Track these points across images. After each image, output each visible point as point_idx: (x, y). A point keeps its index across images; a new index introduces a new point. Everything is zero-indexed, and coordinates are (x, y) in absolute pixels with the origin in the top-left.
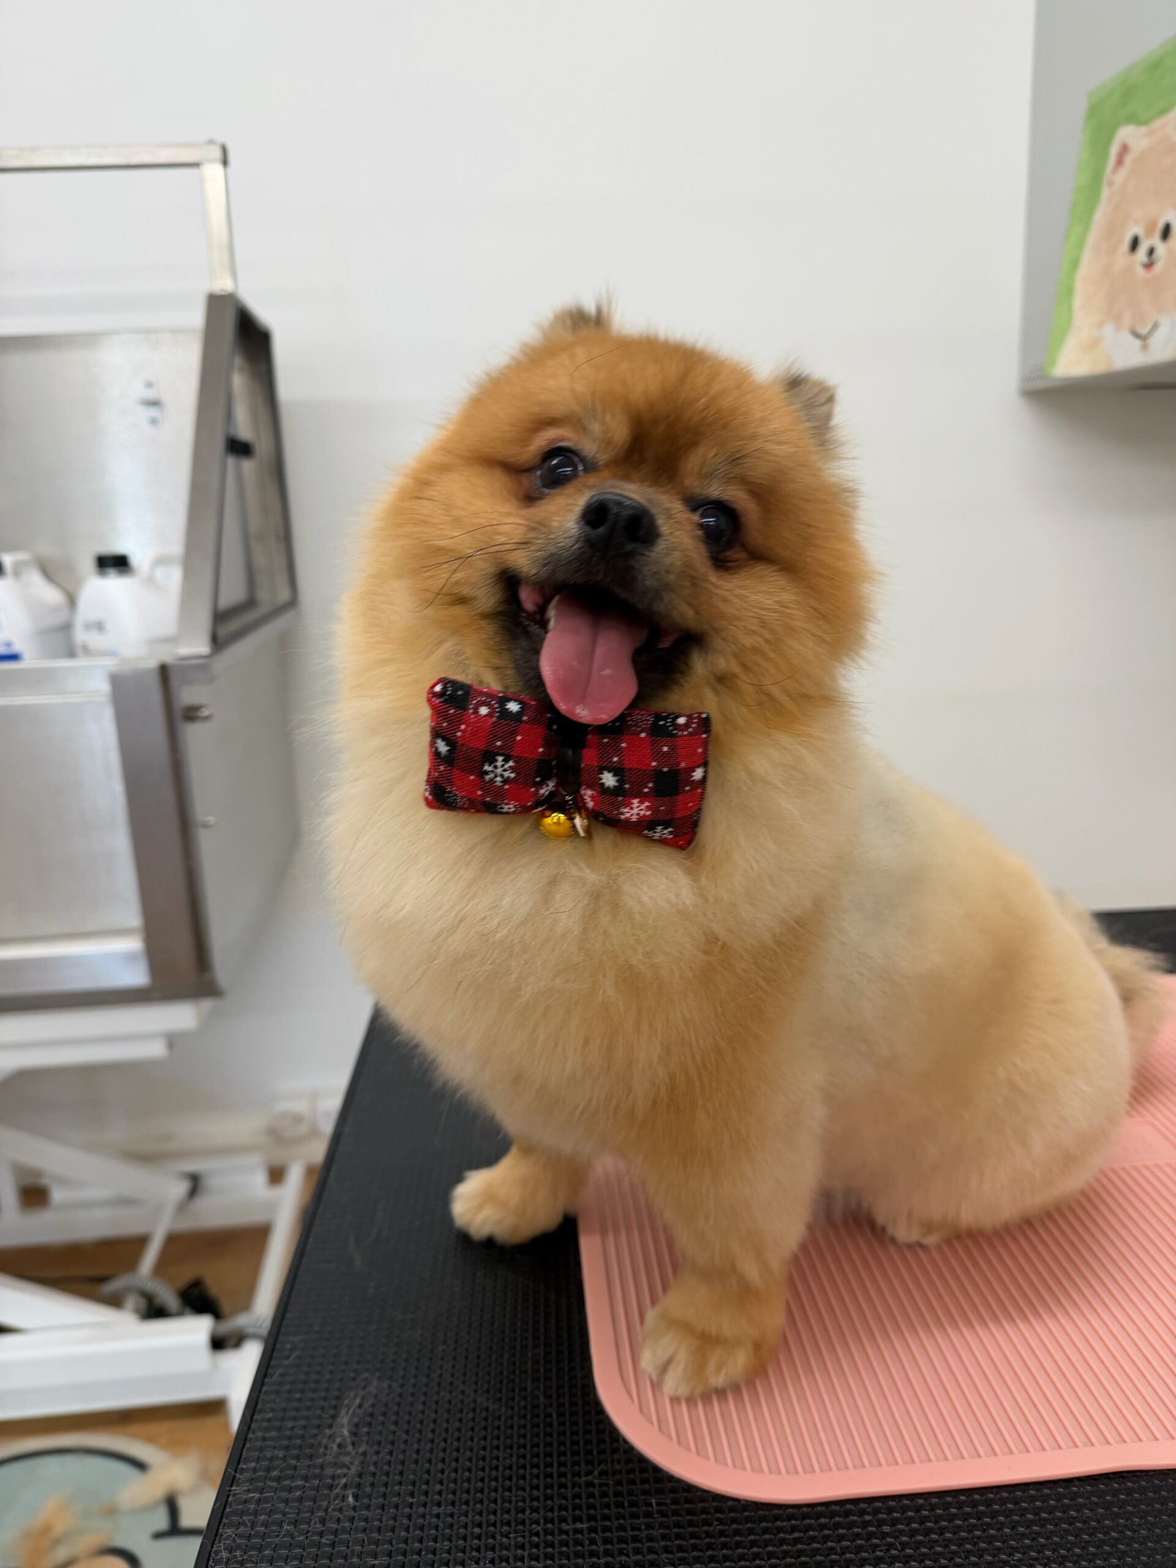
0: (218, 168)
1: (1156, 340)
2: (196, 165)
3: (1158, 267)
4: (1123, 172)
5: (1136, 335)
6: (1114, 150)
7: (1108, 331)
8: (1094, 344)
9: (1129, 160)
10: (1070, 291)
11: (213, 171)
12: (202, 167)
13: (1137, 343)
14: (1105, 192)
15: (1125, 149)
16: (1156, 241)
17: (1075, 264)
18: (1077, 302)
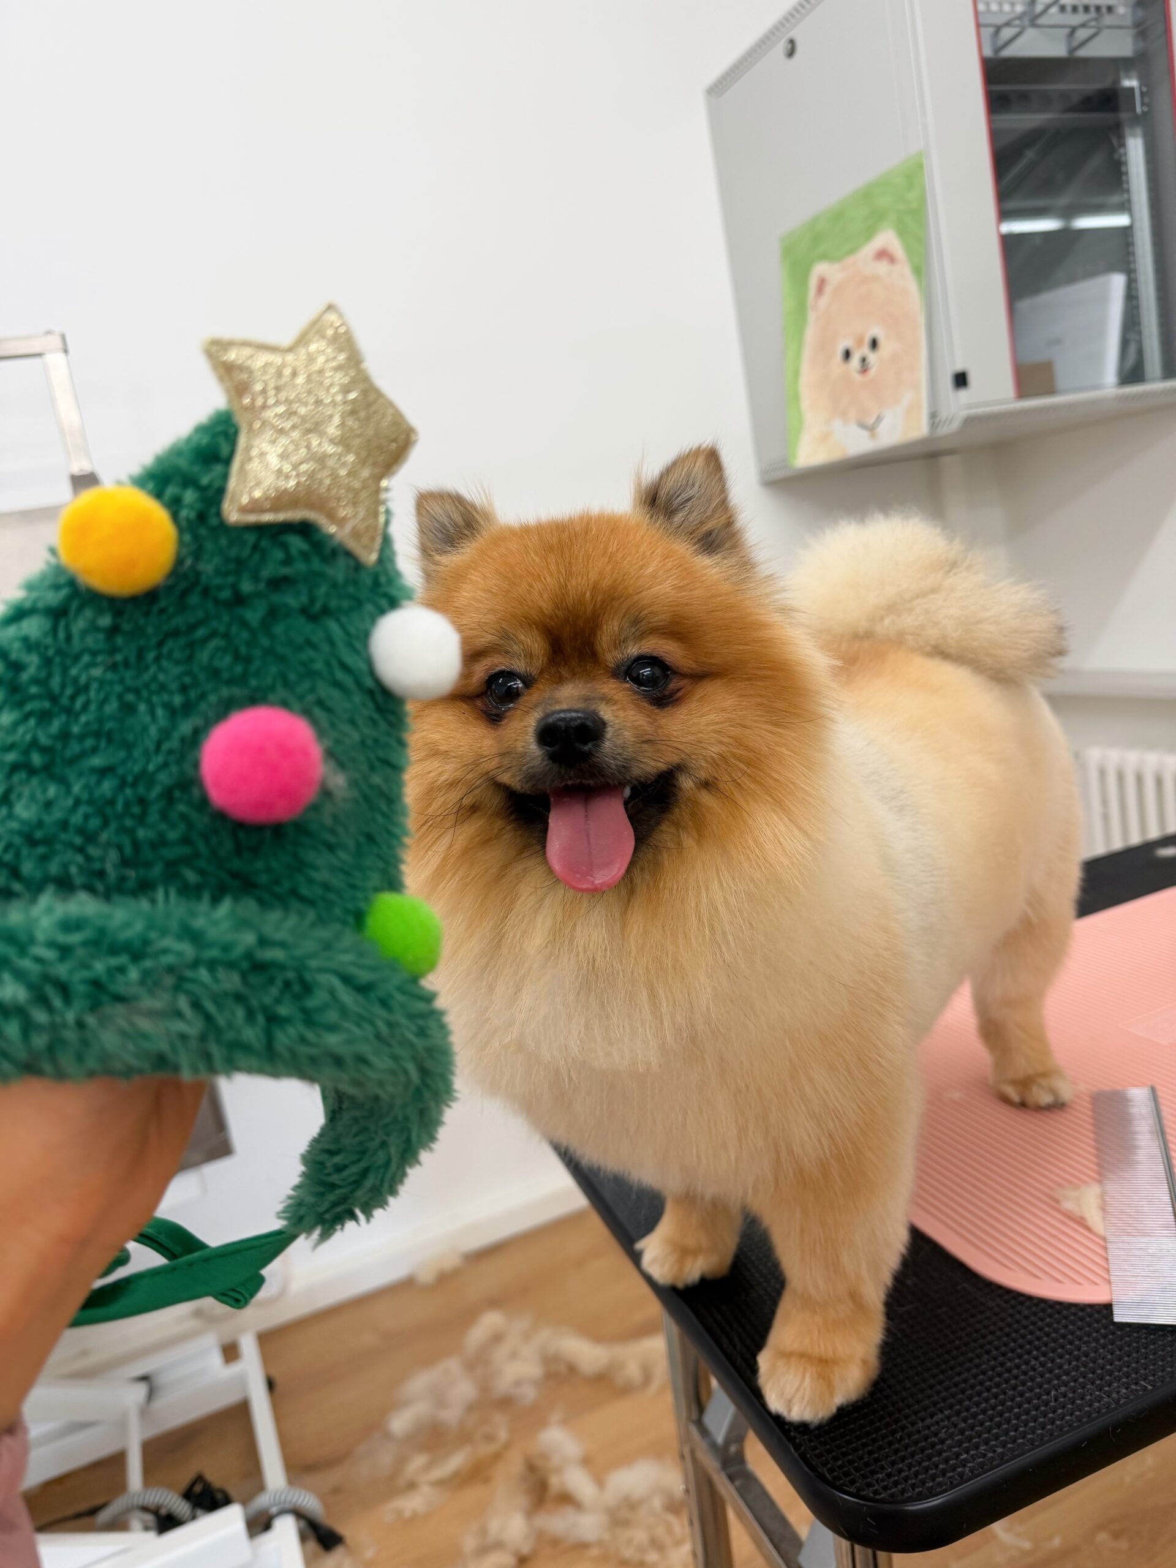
0: (62, 356)
1: (882, 428)
2: (39, 355)
3: (872, 372)
4: (824, 301)
5: (862, 426)
6: (813, 283)
7: (837, 425)
8: (825, 437)
9: (828, 290)
10: (796, 397)
11: (55, 360)
12: (44, 356)
13: (865, 434)
14: (811, 316)
15: (822, 283)
16: (865, 350)
17: (797, 374)
18: (805, 404)
